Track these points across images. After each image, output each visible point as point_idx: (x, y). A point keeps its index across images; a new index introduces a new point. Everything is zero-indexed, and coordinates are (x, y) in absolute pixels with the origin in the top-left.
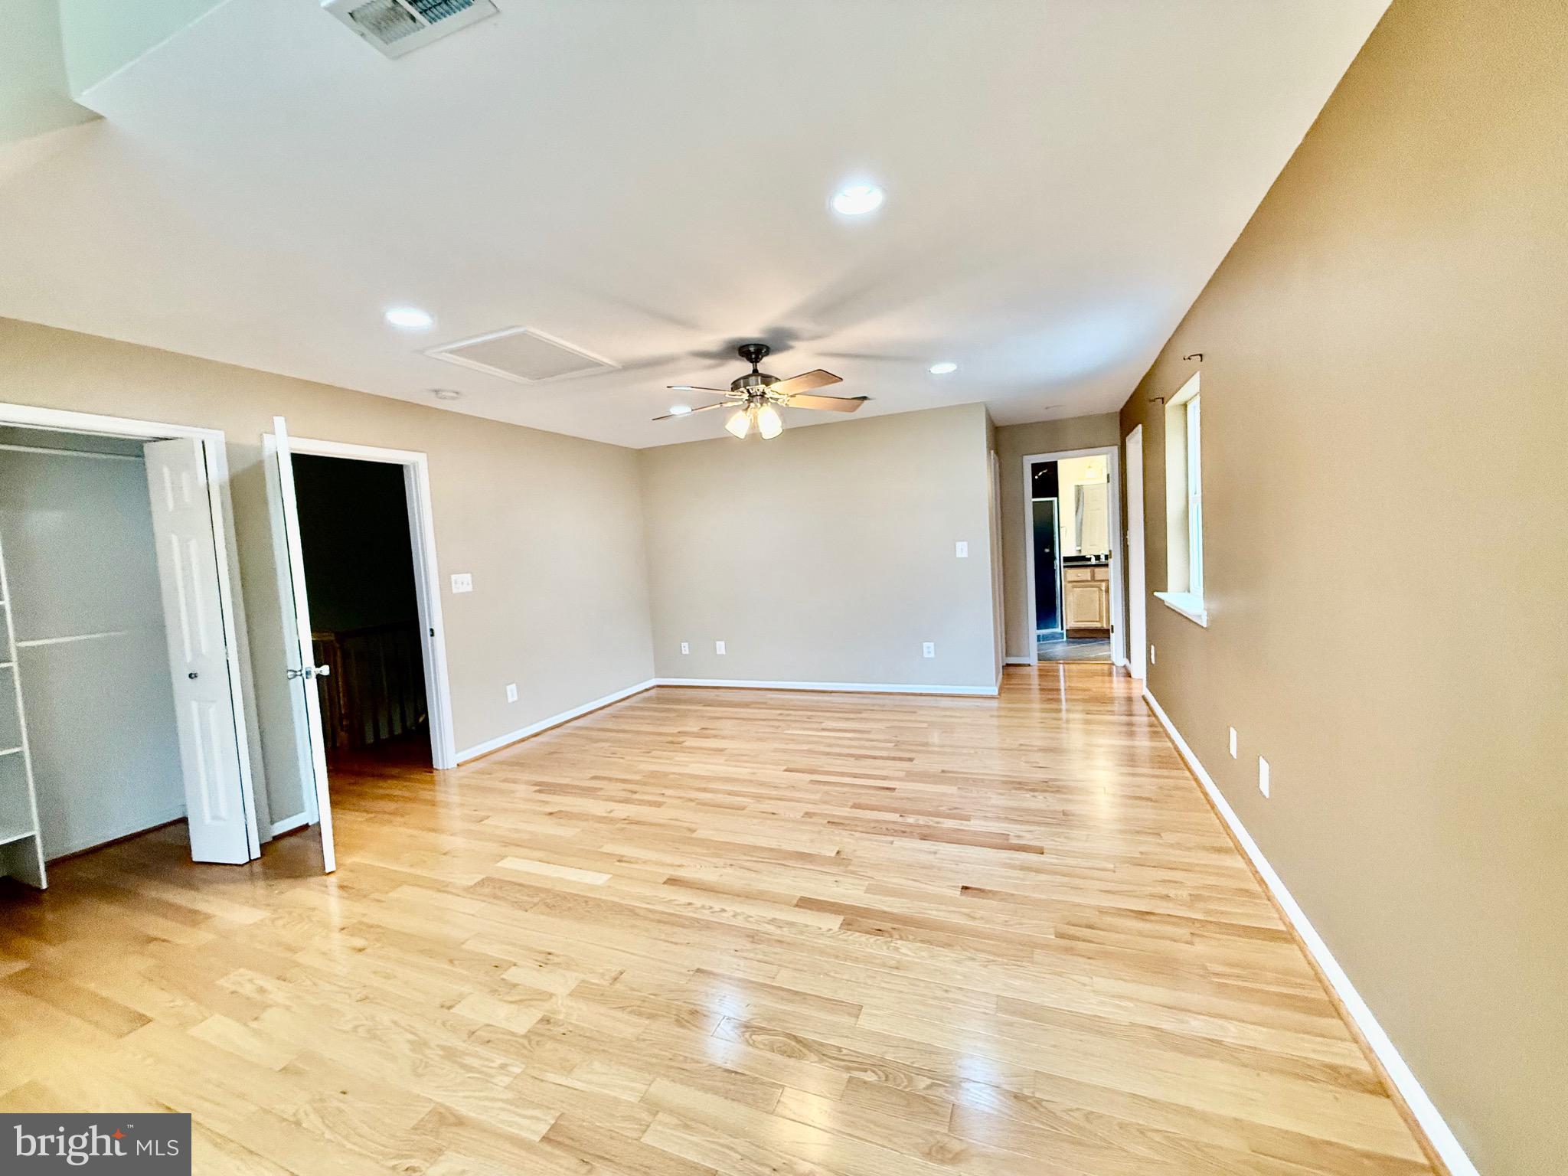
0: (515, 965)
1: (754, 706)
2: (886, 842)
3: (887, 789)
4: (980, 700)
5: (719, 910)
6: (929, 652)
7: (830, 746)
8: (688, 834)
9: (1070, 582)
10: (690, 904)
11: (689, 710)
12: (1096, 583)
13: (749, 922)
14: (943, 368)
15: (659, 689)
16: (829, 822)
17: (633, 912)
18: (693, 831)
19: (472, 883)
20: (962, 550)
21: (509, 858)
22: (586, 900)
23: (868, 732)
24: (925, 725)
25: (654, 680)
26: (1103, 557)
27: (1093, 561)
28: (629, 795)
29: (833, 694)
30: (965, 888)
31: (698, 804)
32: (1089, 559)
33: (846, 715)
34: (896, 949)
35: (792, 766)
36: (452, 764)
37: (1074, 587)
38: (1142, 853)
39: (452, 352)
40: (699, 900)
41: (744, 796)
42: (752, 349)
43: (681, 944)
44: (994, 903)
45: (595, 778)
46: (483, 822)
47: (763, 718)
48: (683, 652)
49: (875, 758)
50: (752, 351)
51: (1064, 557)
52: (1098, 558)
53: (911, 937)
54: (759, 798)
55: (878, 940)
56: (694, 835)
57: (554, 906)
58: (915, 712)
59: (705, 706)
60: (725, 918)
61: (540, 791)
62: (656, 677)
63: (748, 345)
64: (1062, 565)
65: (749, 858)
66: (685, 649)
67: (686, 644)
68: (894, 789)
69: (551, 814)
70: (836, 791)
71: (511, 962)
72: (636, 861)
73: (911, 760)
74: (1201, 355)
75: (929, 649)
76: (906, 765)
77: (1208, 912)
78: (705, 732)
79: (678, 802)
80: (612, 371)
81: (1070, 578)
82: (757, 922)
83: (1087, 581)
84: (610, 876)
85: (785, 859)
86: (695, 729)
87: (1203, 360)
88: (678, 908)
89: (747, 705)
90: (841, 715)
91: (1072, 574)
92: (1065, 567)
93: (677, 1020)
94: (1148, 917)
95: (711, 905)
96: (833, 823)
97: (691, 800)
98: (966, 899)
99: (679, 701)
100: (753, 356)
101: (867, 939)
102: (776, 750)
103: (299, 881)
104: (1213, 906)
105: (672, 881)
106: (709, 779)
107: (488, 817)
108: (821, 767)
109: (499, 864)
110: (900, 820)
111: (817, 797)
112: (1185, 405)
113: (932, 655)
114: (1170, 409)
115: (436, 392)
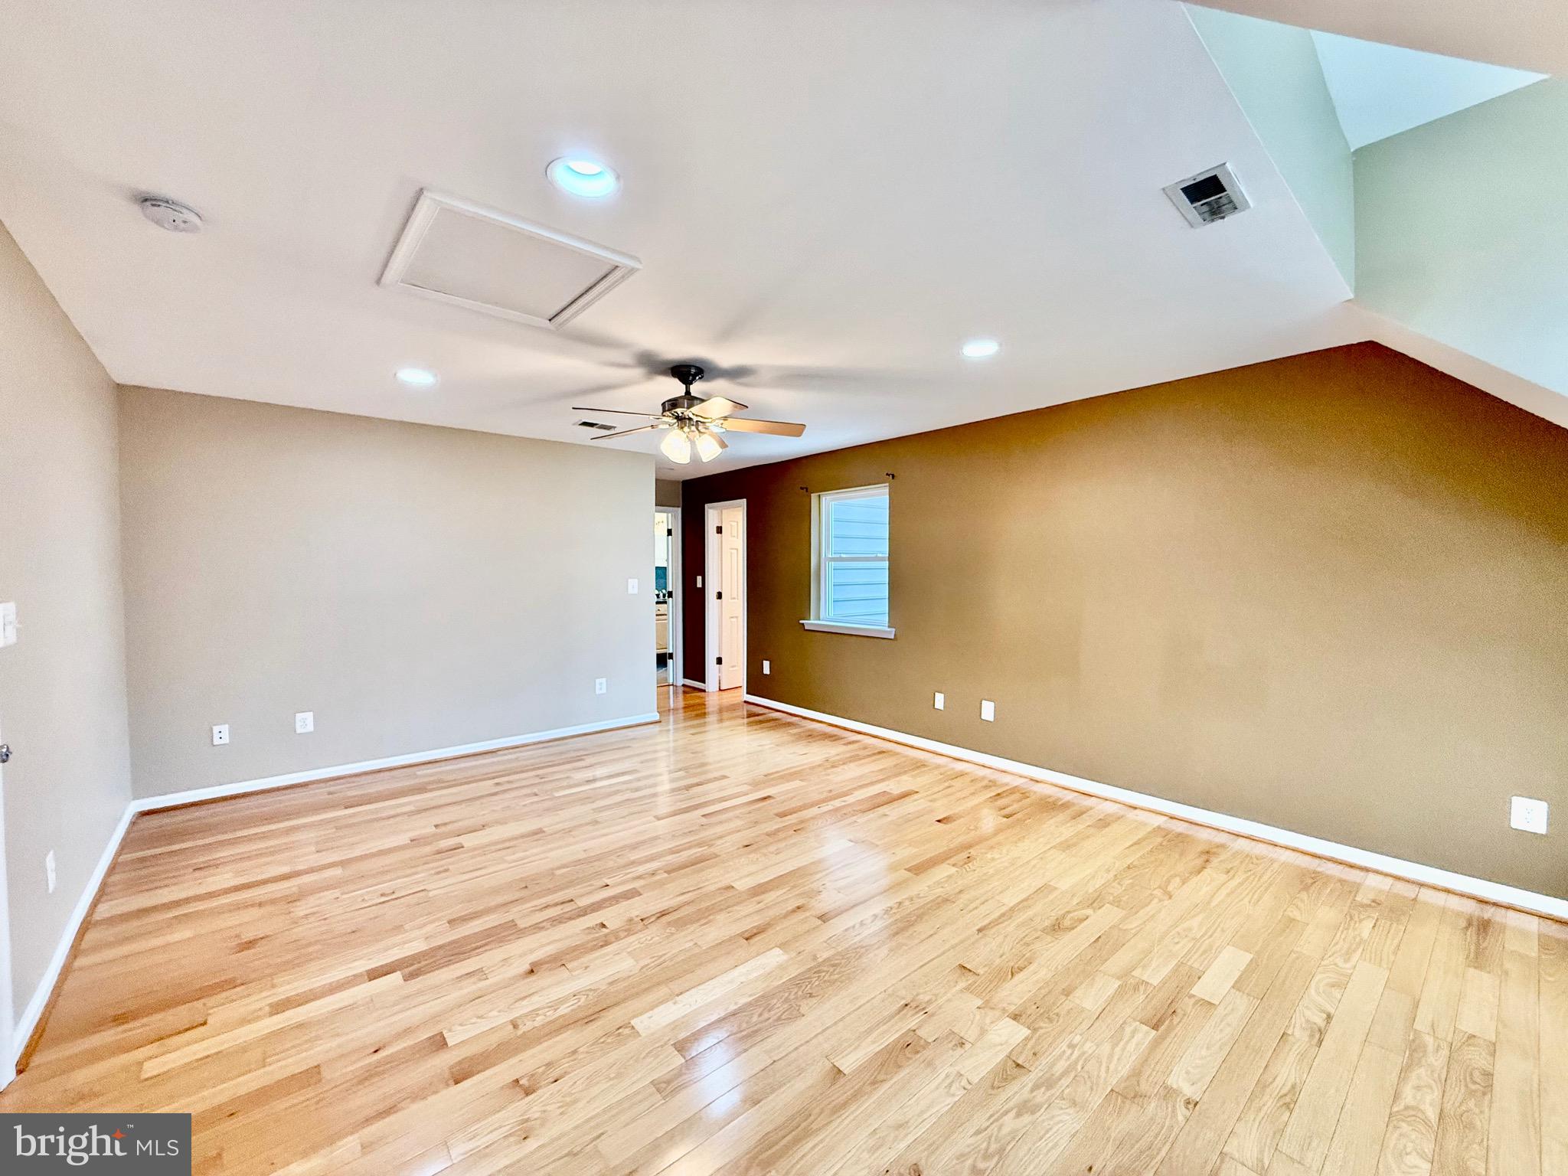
6: (601, 689)
20: (633, 586)
30: (939, 821)
74: (893, 475)
75: (601, 686)
87: (896, 478)
100: (690, 378)
112: (819, 496)
113: (604, 691)
114: (814, 496)
115: (147, 200)
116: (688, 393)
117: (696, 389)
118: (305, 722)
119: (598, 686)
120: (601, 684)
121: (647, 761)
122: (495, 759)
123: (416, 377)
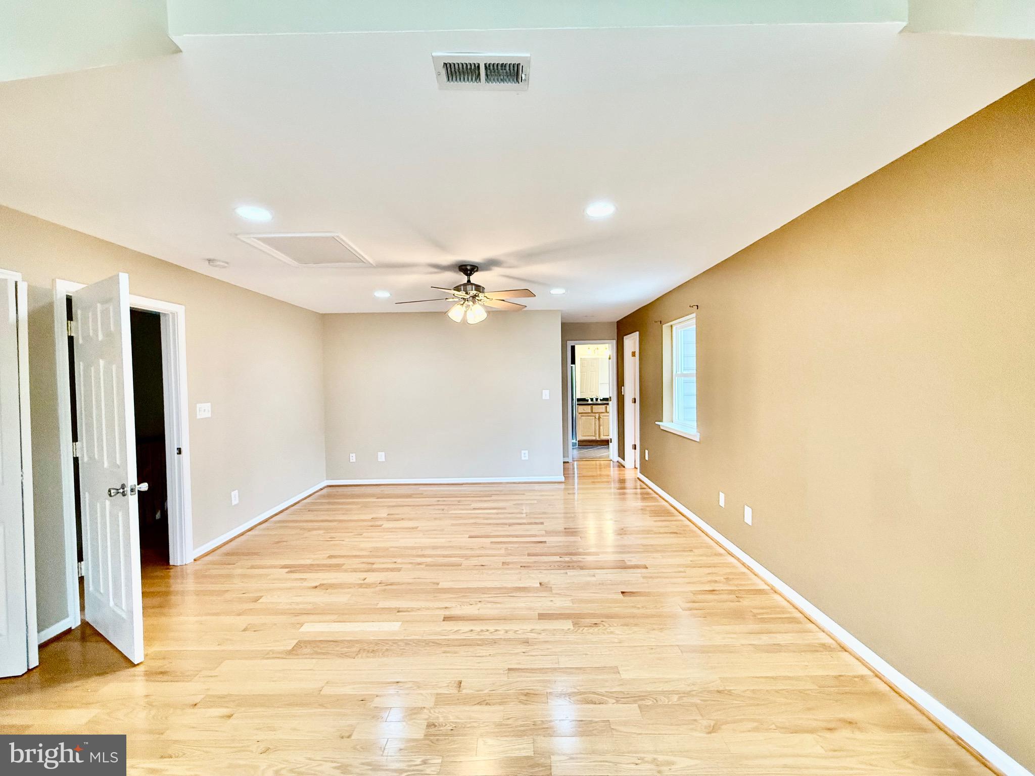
0: (377, 696)
1: (415, 496)
2: (564, 573)
3: (541, 542)
4: (556, 484)
5: (494, 631)
6: (525, 457)
7: (487, 519)
8: (435, 587)
9: (580, 413)
10: (472, 630)
11: (369, 502)
12: (593, 414)
13: (517, 634)
14: (557, 291)
15: (329, 488)
16: (521, 566)
17: (436, 643)
18: (438, 584)
19: (290, 648)
20: (546, 395)
21: (306, 624)
22: (395, 642)
23: (504, 508)
24: (536, 502)
25: (326, 481)
26: (594, 399)
27: (590, 402)
28: (370, 566)
29: (464, 485)
30: (623, 593)
31: (426, 566)
32: (588, 400)
33: (482, 499)
34: (612, 633)
35: (473, 534)
36: (189, 560)
37: (582, 416)
38: (691, 561)
39: (259, 239)
40: (477, 627)
41: (454, 557)
42: (469, 268)
43: (486, 656)
44: (642, 598)
45: (330, 557)
46: (259, 601)
47: (429, 504)
48: (351, 461)
49: (520, 524)
50: (467, 269)
51: (577, 399)
52: (592, 400)
53: (615, 625)
54: (467, 557)
55: (599, 629)
56: (439, 587)
57: (373, 651)
58: (524, 494)
59: (378, 498)
60: (501, 635)
61: (291, 572)
62: (327, 480)
63: (466, 265)
64: (577, 403)
65: (490, 596)
66: (353, 458)
67: (354, 455)
68: (545, 542)
69: (316, 587)
70: (512, 547)
71: (374, 695)
72: (412, 610)
73: (542, 523)
74: (697, 306)
75: (525, 455)
76: (540, 526)
77: (737, 585)
78: (392, 516)
79: (410, 566)
80: (371, 266)
81: (580, 411)
82: (524, 633)
83: (589, 413)
84: (400, 623)
85: (511, 592)
86: (385, 515)
87: (699, 308)
88: (466, 635)
89: (409, 496)
90: (478, 499)
91: (581, 409)
92: (578, 404)
93: (520, 702)
94: (714, 592)
95: (488, 629)
96: (524, 567)
97: (419, 564)
98: (627, 599)
99: (358, 496)
100: (469, 272)
101: (593, 630)
102: (453, 525)
103: (109, 677)
104: (736, 582)
105: (446, 619)
106: (422, 548)
107: (261, 597)
108: (491, 533)
109: (299, 631)
110: (561, 559)
111: (503, 552)
112: (672, 326)
113: (527, 458)
114: (665, 327)
115: (209, 260)
116: (469, 281)
117: (476, 278)
118: (381, 456)
119: (523, 455)
120: (525, 454)
121: (518, 504)
122: (460, 488)
123: (382, 294)
